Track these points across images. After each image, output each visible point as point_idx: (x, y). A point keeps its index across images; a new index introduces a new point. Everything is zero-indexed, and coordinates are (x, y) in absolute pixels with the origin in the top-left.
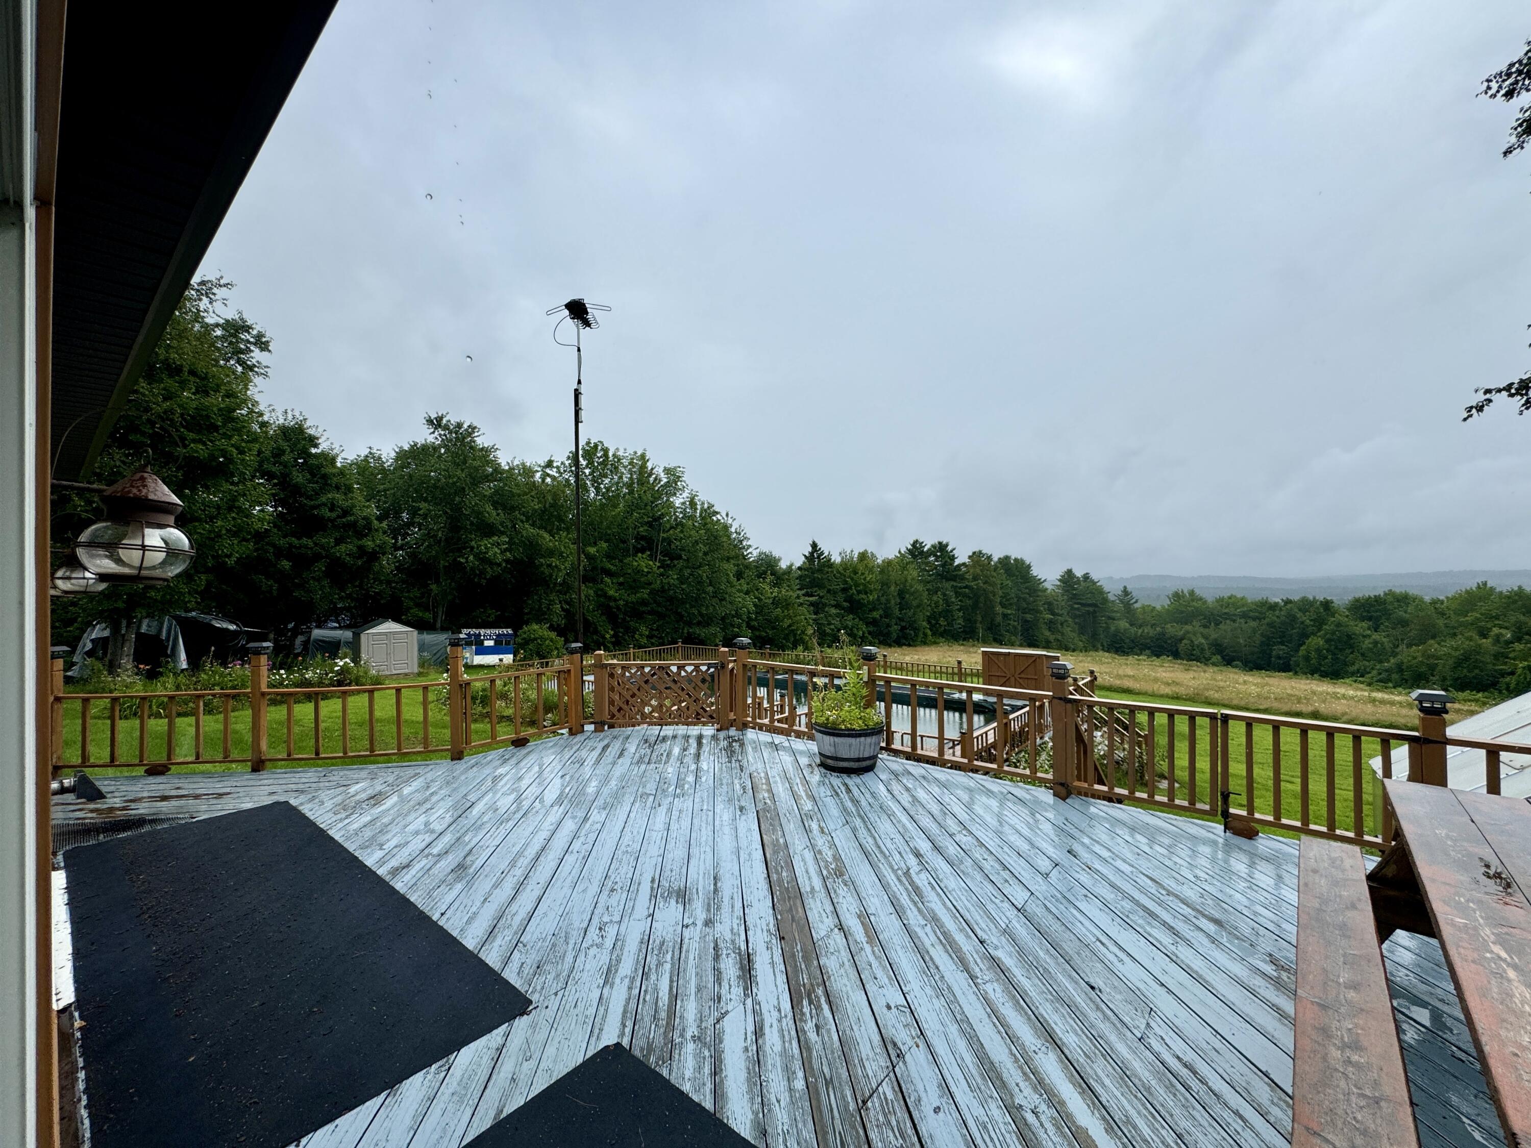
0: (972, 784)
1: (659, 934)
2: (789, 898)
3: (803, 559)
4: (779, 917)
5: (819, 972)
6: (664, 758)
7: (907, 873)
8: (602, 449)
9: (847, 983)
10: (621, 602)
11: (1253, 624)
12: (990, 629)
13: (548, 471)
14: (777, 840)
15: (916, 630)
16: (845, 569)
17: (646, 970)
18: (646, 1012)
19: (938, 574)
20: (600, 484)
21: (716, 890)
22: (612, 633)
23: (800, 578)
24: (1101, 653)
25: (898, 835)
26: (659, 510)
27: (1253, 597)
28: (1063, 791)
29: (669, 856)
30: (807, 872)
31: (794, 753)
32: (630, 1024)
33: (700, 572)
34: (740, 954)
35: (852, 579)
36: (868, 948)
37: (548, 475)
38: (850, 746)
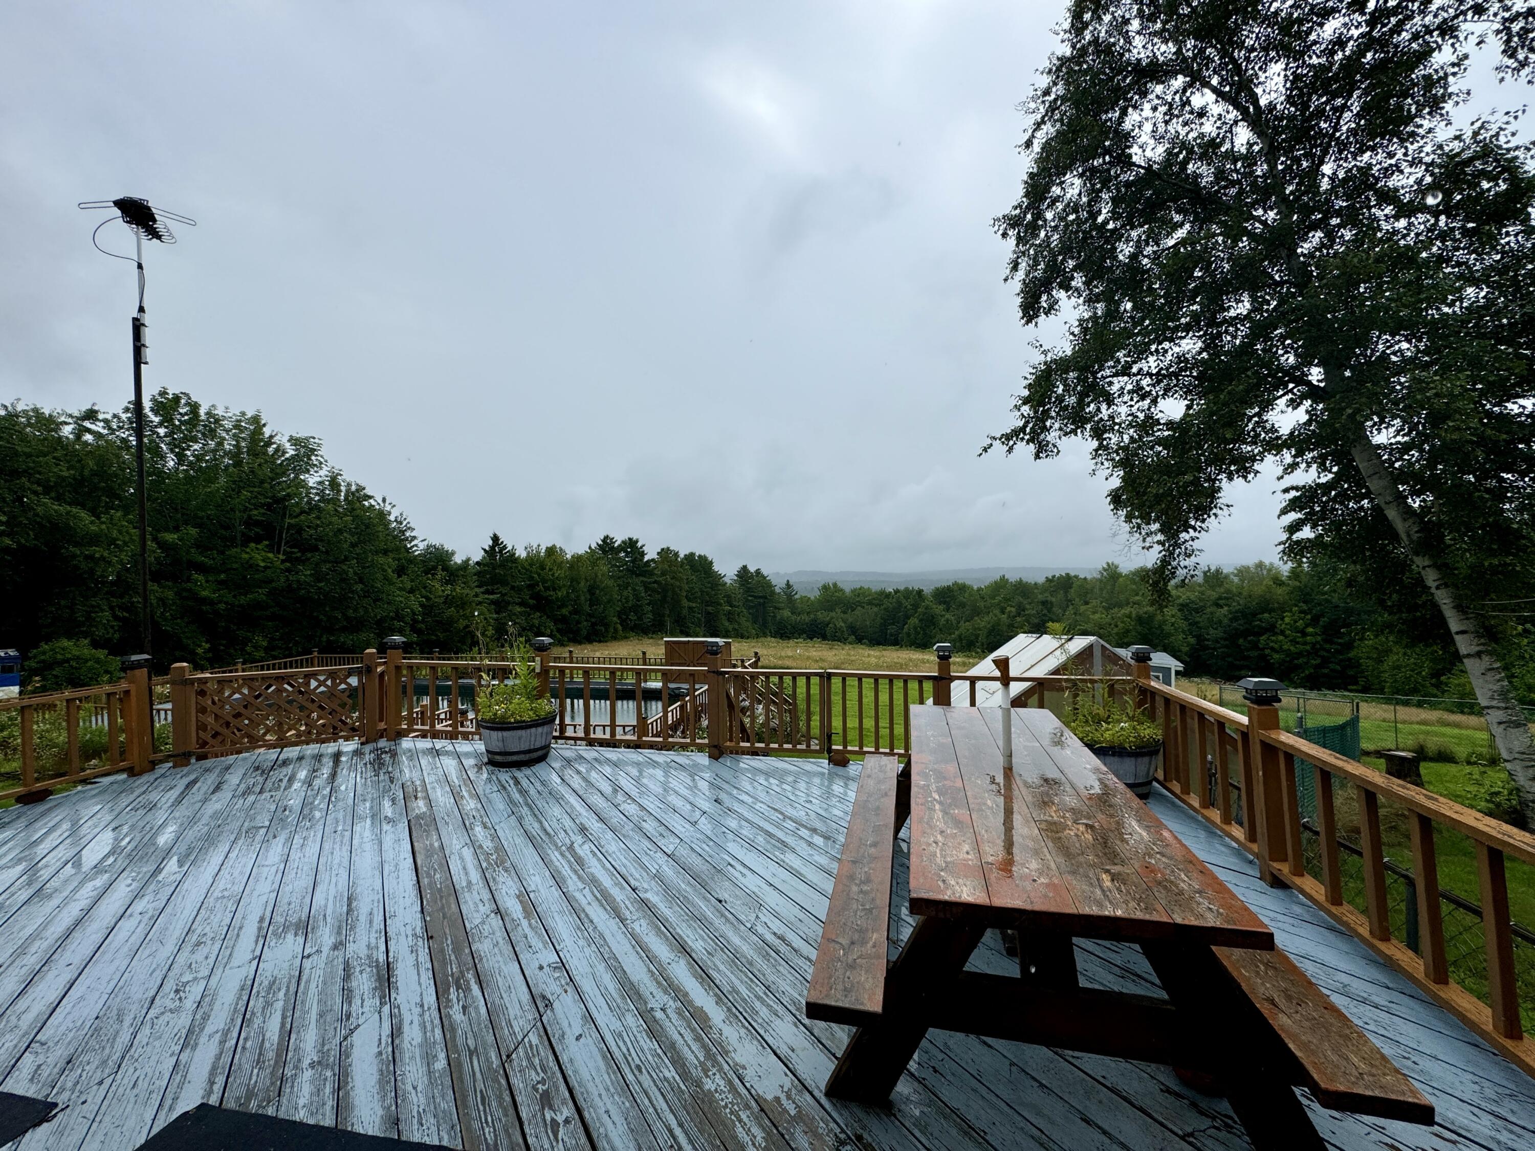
0: (640, 758)
1: (269, 974)
2: (441, 897)
3: (483, 553)
4: (428, 919)
5: (470, 958)
6: (283, 785)
7: (571, 848)
8: (187, 404)
9: (500, 959)
10: (222, 606)
11: (875, 609)
12: (677, 621)
13: (87, 424)
14: (432, 845)
15: (607, 626)
16: (531, 565)
17: (248, 1016)
18: (245, 1061)
19: (628, 570)
20: (184, 450)
21: (350, 911)
22: (207, 646)
23: (478, 574)
24: (769, 639)
25: (565, 816)
26: (283, 490)
27: (876, 588)
28: (716, 752)
29: (286, 889)
30: (464, 868)
31: (458, 756)
32: (220, 1080)
33: (345, 567)
34: (377, 966)
35: (539, 575)
36: (525, 923)
37: (89, 431)
38: (520, 738)
